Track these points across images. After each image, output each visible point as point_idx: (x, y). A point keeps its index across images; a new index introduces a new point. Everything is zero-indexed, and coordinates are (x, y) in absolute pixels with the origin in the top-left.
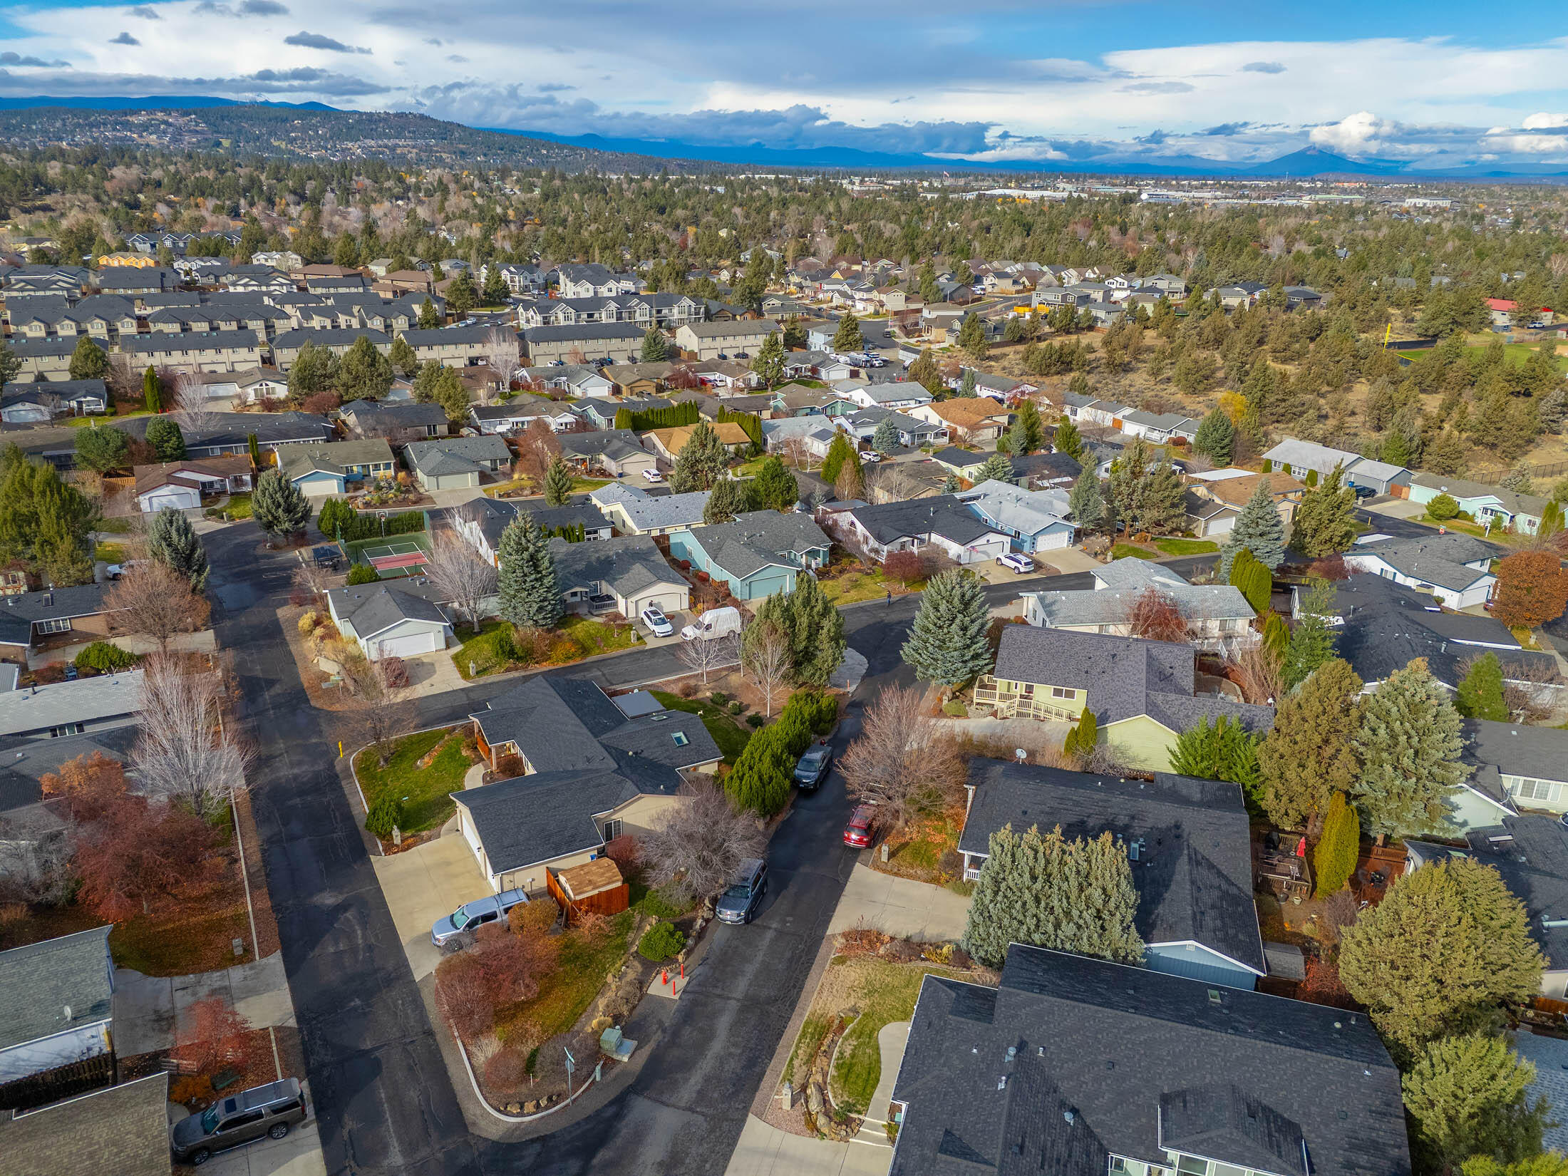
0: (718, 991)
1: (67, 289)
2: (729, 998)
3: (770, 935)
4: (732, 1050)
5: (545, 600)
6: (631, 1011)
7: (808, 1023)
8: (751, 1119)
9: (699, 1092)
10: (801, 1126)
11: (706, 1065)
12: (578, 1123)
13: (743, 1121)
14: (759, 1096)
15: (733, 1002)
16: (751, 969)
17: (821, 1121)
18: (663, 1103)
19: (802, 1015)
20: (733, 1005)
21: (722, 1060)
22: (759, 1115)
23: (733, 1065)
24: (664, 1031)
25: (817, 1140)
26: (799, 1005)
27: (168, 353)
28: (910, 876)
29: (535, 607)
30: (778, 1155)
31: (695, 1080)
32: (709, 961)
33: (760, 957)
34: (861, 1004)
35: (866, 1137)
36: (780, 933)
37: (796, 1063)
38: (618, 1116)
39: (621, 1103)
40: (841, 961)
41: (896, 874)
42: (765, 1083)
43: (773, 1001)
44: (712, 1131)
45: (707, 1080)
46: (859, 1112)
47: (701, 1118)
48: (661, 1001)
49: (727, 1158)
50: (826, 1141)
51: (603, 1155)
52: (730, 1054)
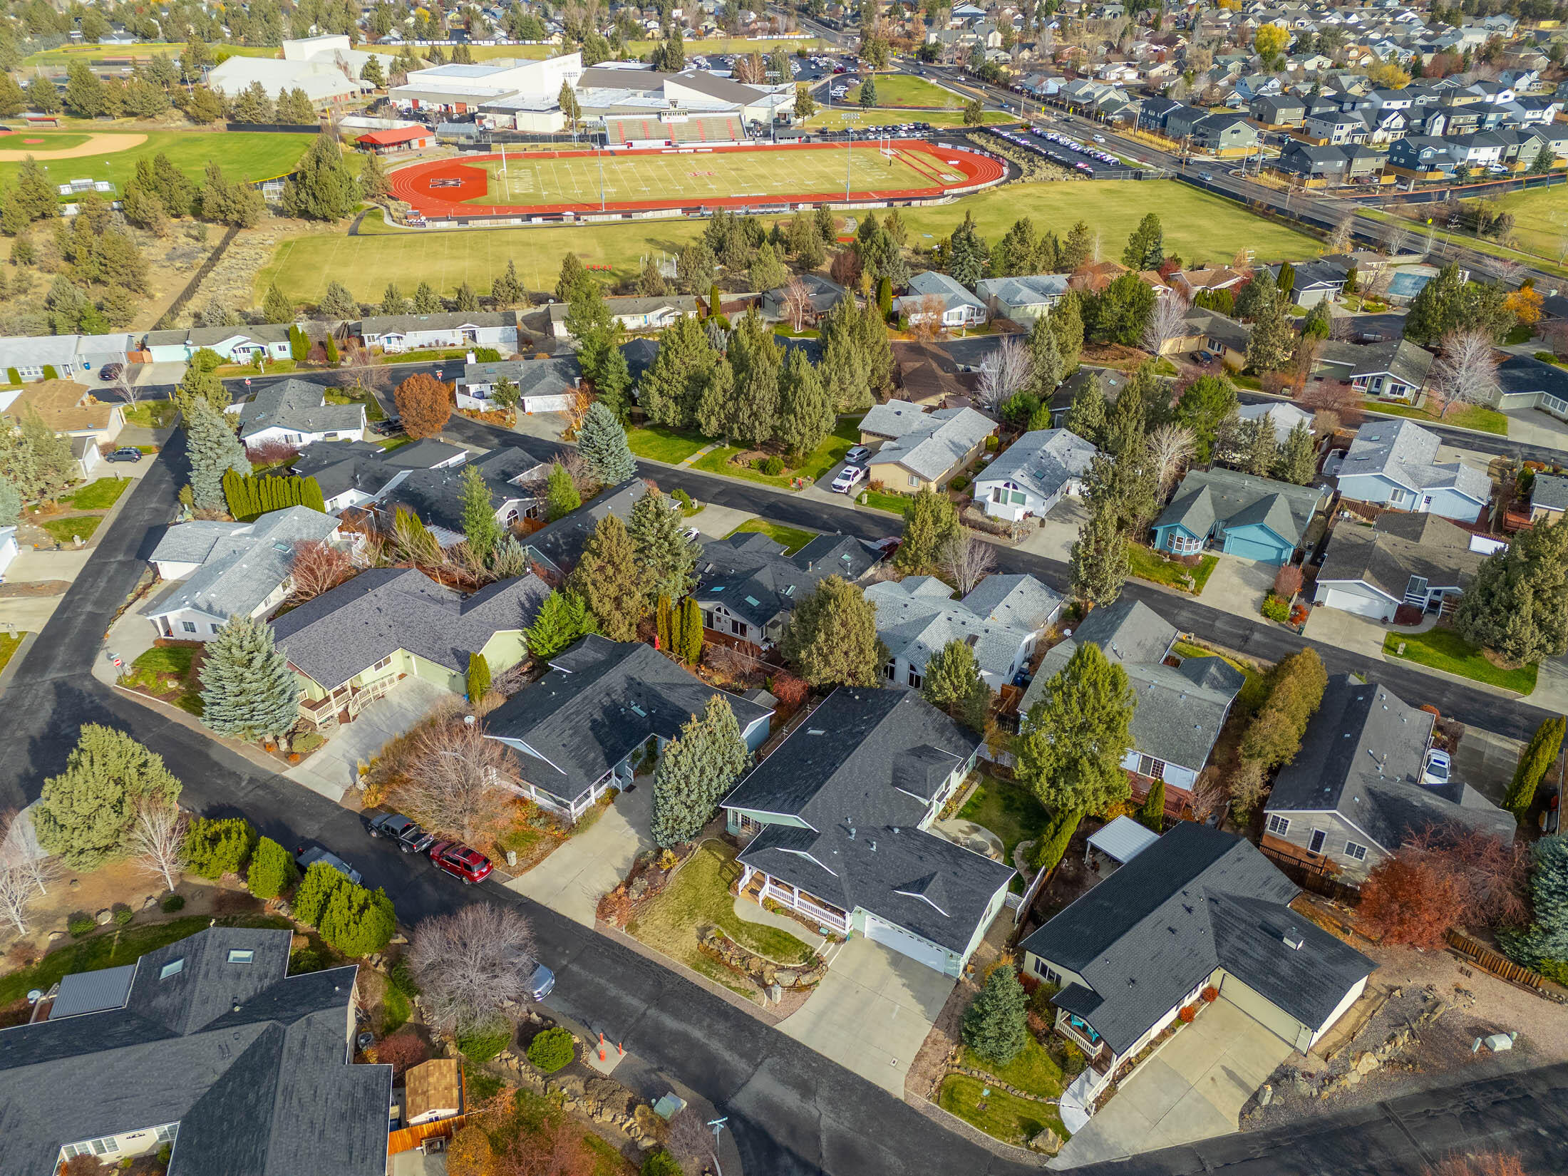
0: (632, 1021)
2: (644, 1014)
3: (575, 968)
4: (705, 1024)
7: (696, 967)
8: (778, 1027)
9: (741, 1056)
10: (800, 997)
11: (716, 1046)
12: (742, 1153)
13: (779, 1033)
14: (758, 1017)
15: (649, 1012)
16: (613, 991)
17: (805, 980)
18: (743, 1085)
19: (683, 969)
20: (652, 1012)
21: (712, 1033)
22: (778, 1021)
23: (721, 1027)
24: (661, 1069)
25: (817, 989)
26: (671, 968)
28: (544, 855)
30: (821, 1015)
31: (727, 1055)
32: (588, 1020)
33: (602, 981)
34: (700, 922)
35: (830, 957)
36: (574, 961)
37: (733, 984)
38: (744, 1120)
39: (731, 1115)
40: (632, 927)
41: (537, 862)
42: (748, 1011)
43: (659, 984)
44: (782, 1056)
45: (731, 1048)
46: (812, 952)
47: (768, 1060)
48: (622, 1067)
49: (808, 1051)
50: (821, 983)
51: (781, 1137)
52: (709, 1026)
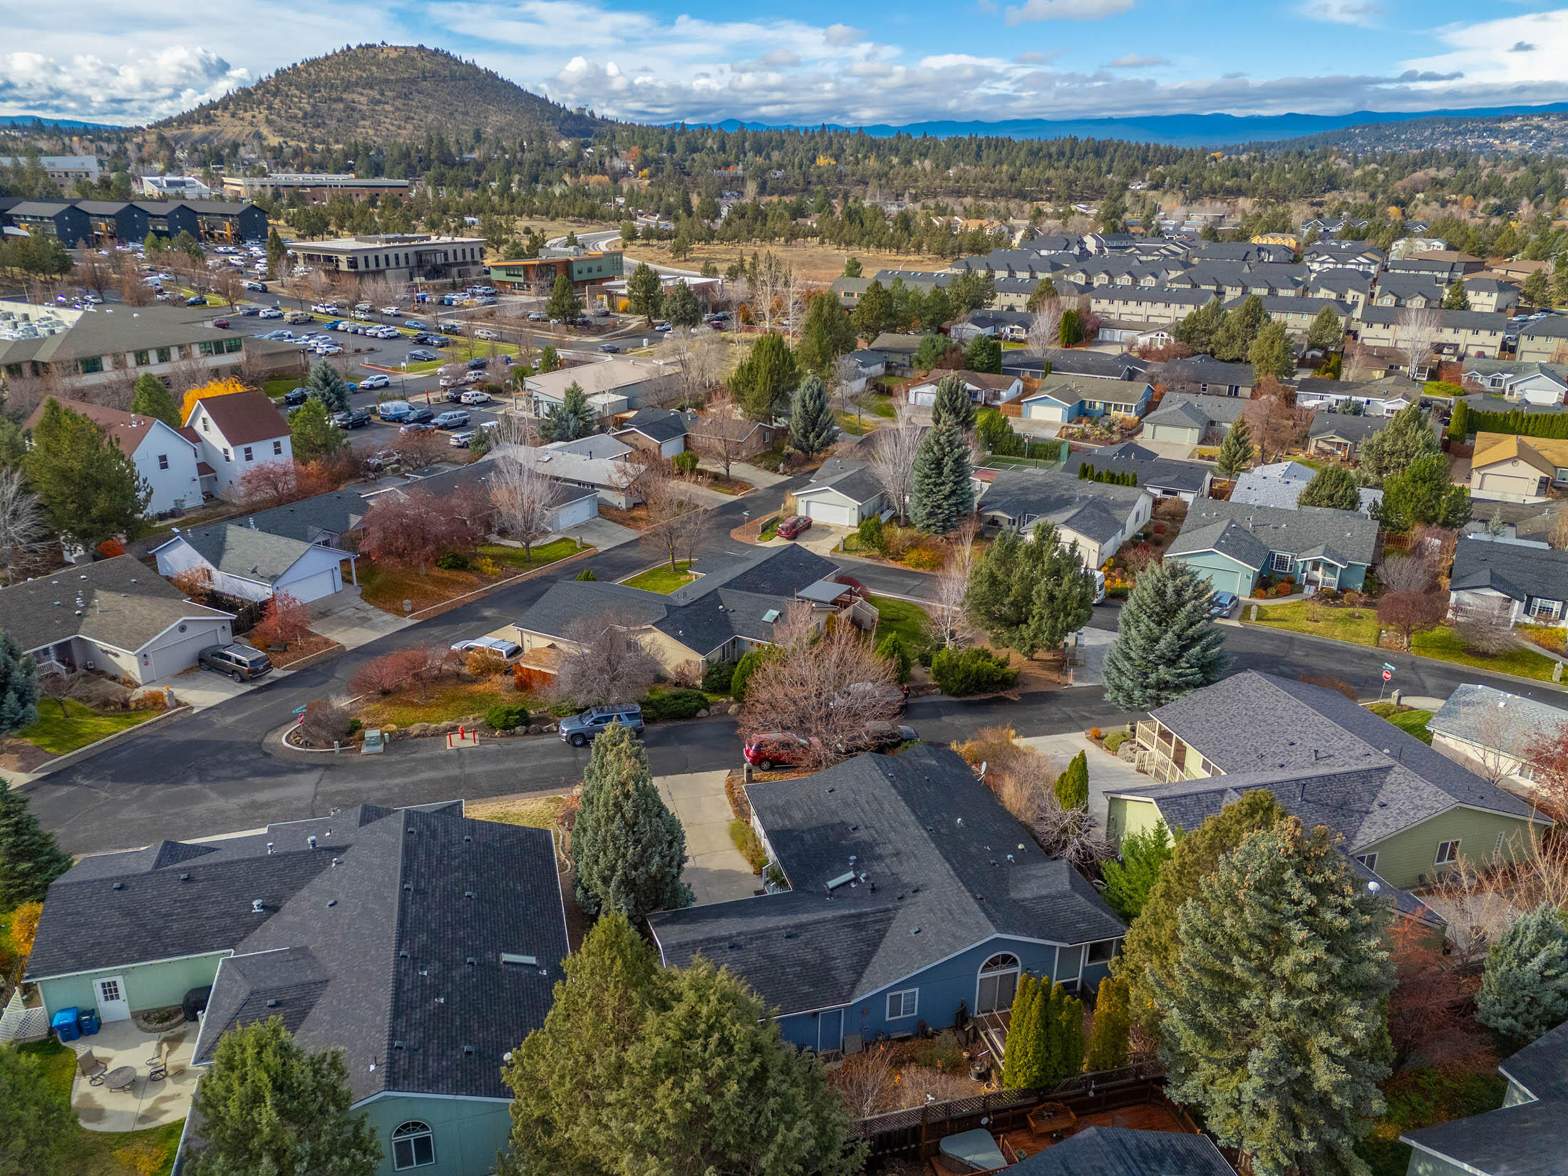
0: (468, 762)
1: (1165, 256)
2: (461, 768)
5: (939, 507)
6: (416, 737)
9: (338, 791)
11: (372, 784)
15: (458, 771)
16: (509, 765)
18: (320, 781)
20: (455, 772)
21: (383, 788)
24: (405, 757)
27: (1126, 303)
29: (928, 509)
31: (352, 785)
33: (530, 764)
39: (313, 767)
45: (355, 790)
48: (439, 744)
52: (390, 789)
